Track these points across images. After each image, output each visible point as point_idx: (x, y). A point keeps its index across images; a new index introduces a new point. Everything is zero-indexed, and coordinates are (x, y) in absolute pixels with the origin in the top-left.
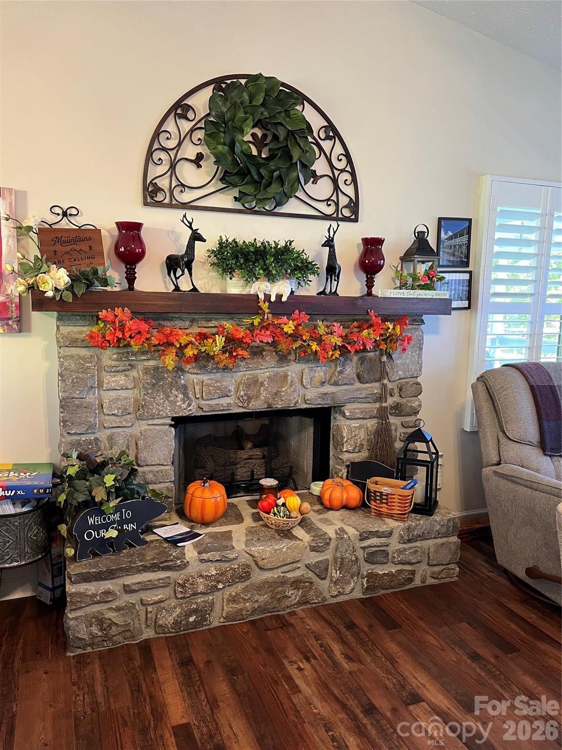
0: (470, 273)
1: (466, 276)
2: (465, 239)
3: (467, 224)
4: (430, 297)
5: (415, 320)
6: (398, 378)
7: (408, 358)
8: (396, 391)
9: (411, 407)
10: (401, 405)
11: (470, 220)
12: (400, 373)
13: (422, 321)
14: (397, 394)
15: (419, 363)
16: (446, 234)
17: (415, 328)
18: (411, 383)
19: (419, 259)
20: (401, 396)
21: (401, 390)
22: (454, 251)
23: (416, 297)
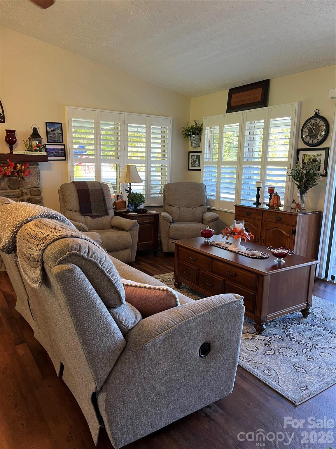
0: (64, 145)
1: (63, 147)
2: (60, 131)
3: (60, 125)
4: (38, 154)
5: (34, 164)
6: (28, 188)
7: (32, 180)
8: (29, 193)
9: (36, 199)
10: (31, 199)
11: (61, 124)
12: (29, 185)
13: (38, 165)
14: (29, 194)
15: (38, 182)
16: (50, 128)
17: (35, 168)
18: (35, 190)
19: (33, 139)
20: (31, 195)
21: (30, 192)
22: (55, 136)
23: (31, 154)
